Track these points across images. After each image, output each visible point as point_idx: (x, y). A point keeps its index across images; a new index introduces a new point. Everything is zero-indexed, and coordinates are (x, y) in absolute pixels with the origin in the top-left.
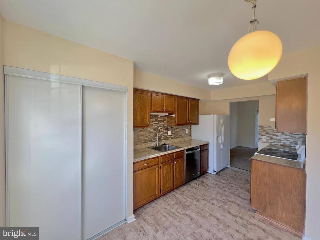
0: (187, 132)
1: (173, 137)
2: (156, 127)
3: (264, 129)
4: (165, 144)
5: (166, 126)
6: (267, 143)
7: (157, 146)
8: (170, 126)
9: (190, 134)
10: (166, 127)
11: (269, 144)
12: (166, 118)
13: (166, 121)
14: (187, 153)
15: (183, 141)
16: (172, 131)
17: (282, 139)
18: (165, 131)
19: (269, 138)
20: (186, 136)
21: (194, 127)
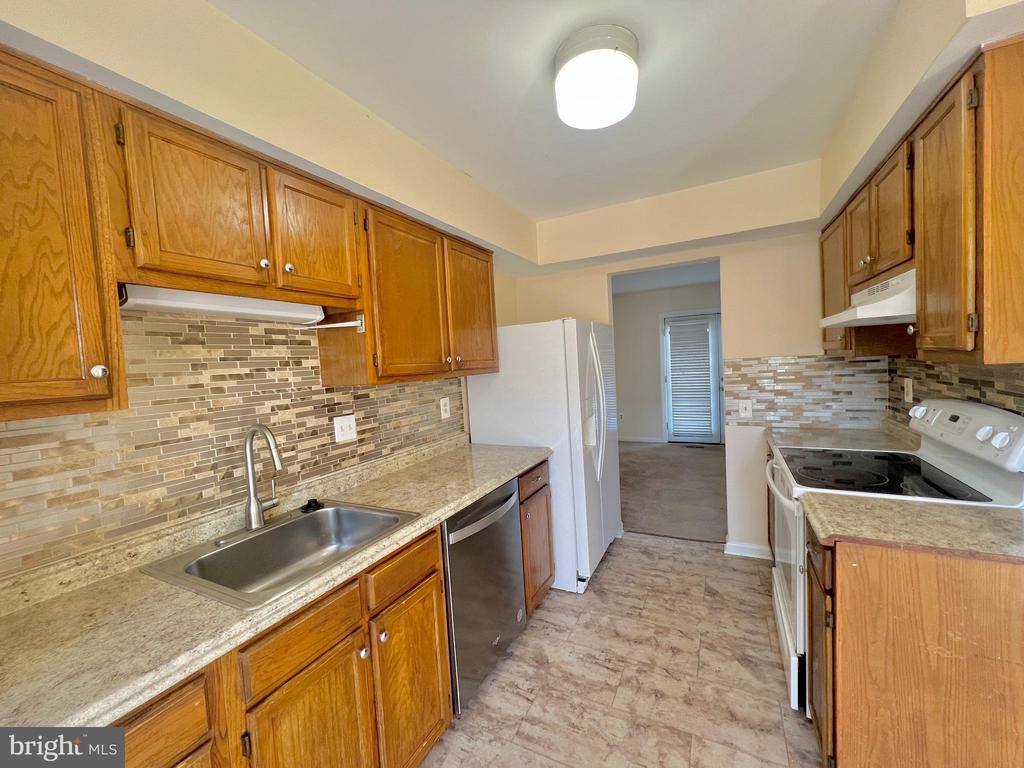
0: (445, 415)
1: (371, 447)
2: (238, 400)
3: (744, 370)
4: (313, 505)
5: (318, 392)
6: (757, 425)
7: (248, 528)
8: (344, 390)
9: (460, 423)
10: (315, 398)
11: (764, 428)
12: (315, 342)
13: (316, 363)
14: (453, 538)
15: (429, 461)
16: (361, 414)
17: (806, 404)
18: (312, 422)
19: (762, 407)
20: (440, 431)
21: (475, 384)
